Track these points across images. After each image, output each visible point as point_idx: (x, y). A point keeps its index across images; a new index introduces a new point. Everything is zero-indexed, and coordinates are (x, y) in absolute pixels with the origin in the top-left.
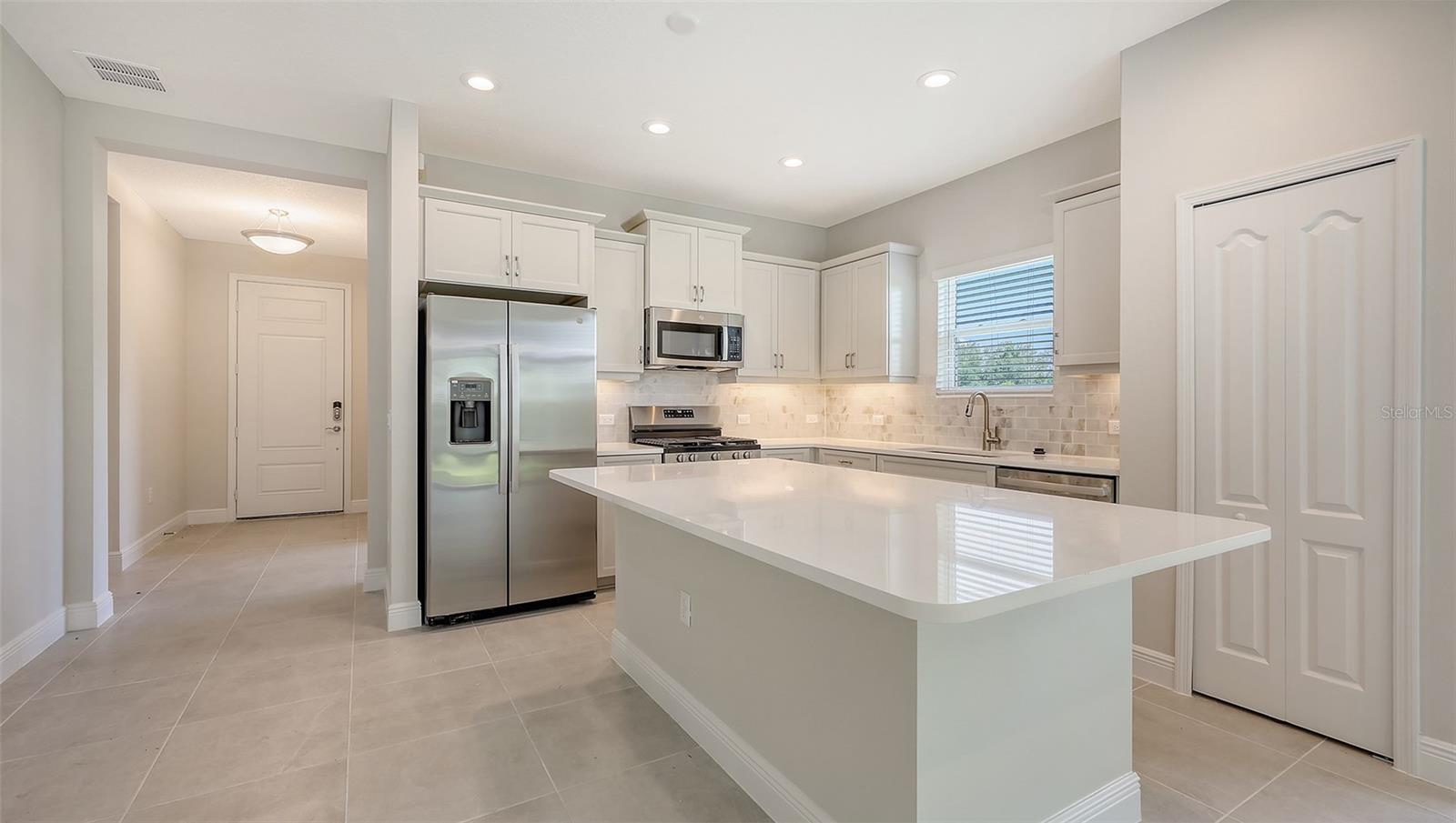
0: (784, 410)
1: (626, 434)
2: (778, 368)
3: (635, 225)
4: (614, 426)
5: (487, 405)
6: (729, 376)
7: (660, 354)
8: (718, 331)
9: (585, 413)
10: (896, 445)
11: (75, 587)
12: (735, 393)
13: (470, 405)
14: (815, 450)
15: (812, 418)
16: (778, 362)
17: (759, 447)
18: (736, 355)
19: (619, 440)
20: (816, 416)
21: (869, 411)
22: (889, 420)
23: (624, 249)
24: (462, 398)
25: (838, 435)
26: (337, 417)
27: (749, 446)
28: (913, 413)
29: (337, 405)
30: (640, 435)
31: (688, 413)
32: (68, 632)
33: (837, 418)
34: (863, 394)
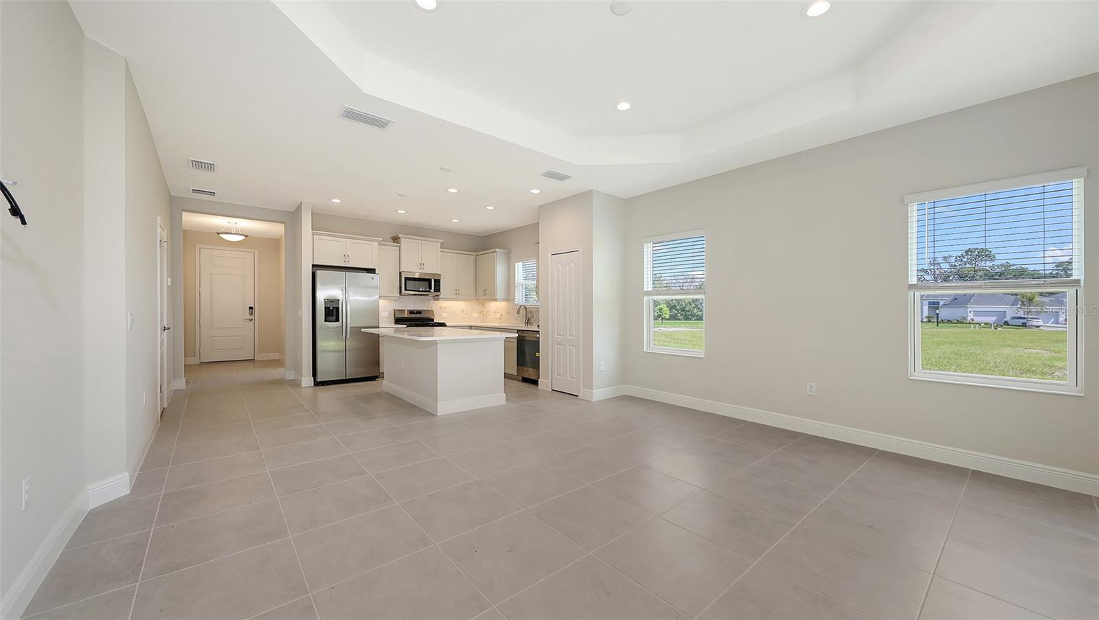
0: (463, 311)
1: (393, 321)
2: (457, 296)
3: (396, 239)
5: (338, 308)
6: (437, 298)
7: (406, 290)
8: (429, 281)
9: (375, 312)
10: (503, 325)
12: (441, 305)
13: (331, 308)
14: (471, 327)
15: (475, 315)
17: (446, 325)
18: (438, 289)
19: (390, 323)
21: (495, 312)
22: (501, 315)
23: (391, 249)
24: (329, 306)
25: (486, 322)
26: (251, 314)
27: (443, 325)
28: (508, 313)
29: (251, 308)
30: (398, 321)
31: (419, 312)
33: (486, 315)
34: (494, 306)
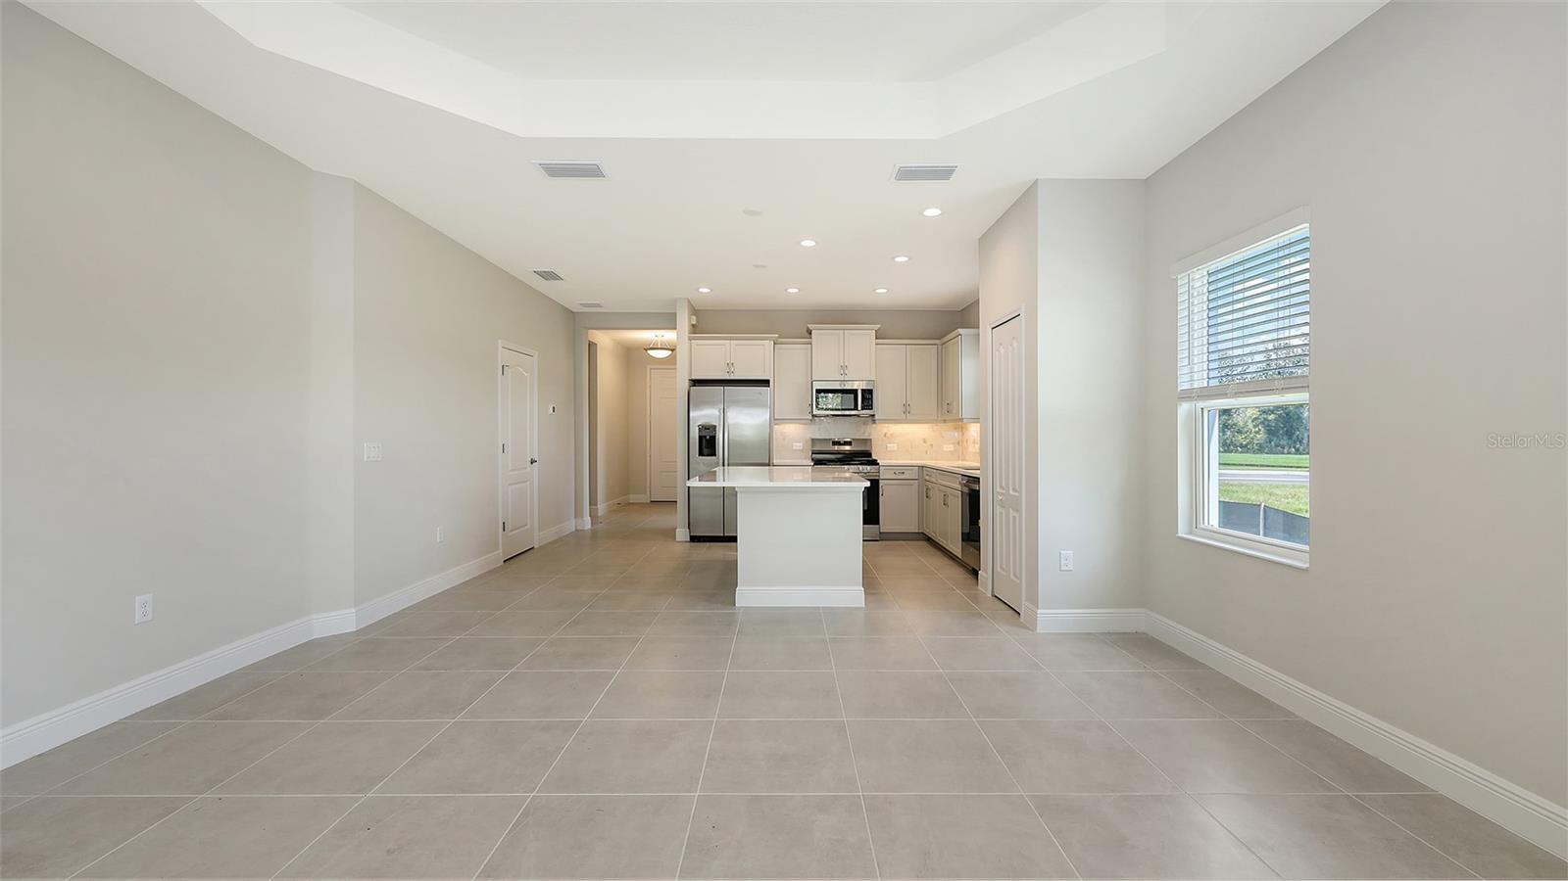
4: (802, 451)
11: (578, 514)
16: (906, 408)
20: (952, 446)
32: (576, 530)
